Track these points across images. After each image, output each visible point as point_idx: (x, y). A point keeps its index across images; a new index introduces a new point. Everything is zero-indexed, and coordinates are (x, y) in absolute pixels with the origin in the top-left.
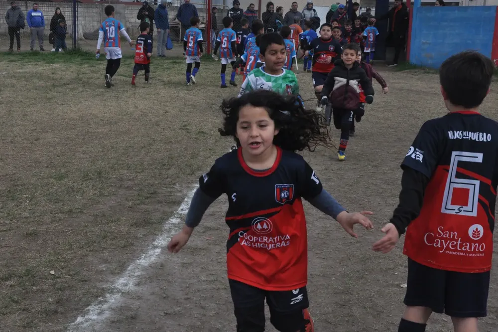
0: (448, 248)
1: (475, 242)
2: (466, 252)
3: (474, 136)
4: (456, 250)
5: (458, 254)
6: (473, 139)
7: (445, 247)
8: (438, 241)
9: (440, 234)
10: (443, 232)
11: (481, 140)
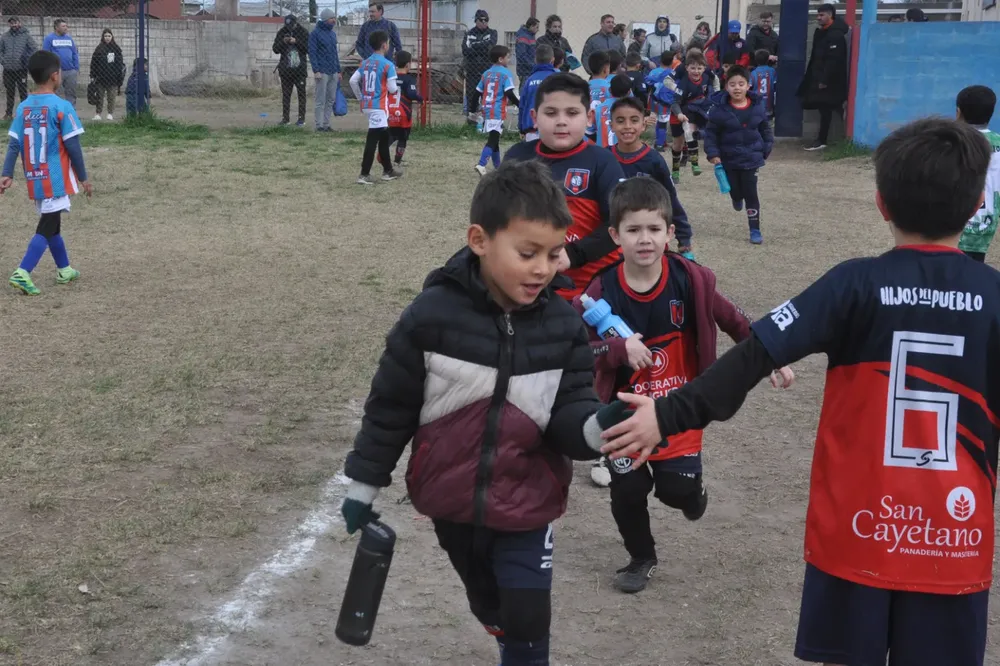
0: (904, 543)
1: (961, 525)
2: (944, 548)
3: (945, 299)
4: (922, 545)
5: (927, 552)
6: (942, 305)
7: (898, 539)
8: (882, 528)
9: (886, 512)
10: (892, 506)
11: (960, 307)
